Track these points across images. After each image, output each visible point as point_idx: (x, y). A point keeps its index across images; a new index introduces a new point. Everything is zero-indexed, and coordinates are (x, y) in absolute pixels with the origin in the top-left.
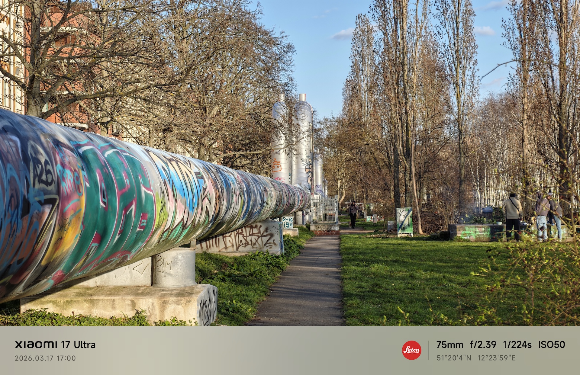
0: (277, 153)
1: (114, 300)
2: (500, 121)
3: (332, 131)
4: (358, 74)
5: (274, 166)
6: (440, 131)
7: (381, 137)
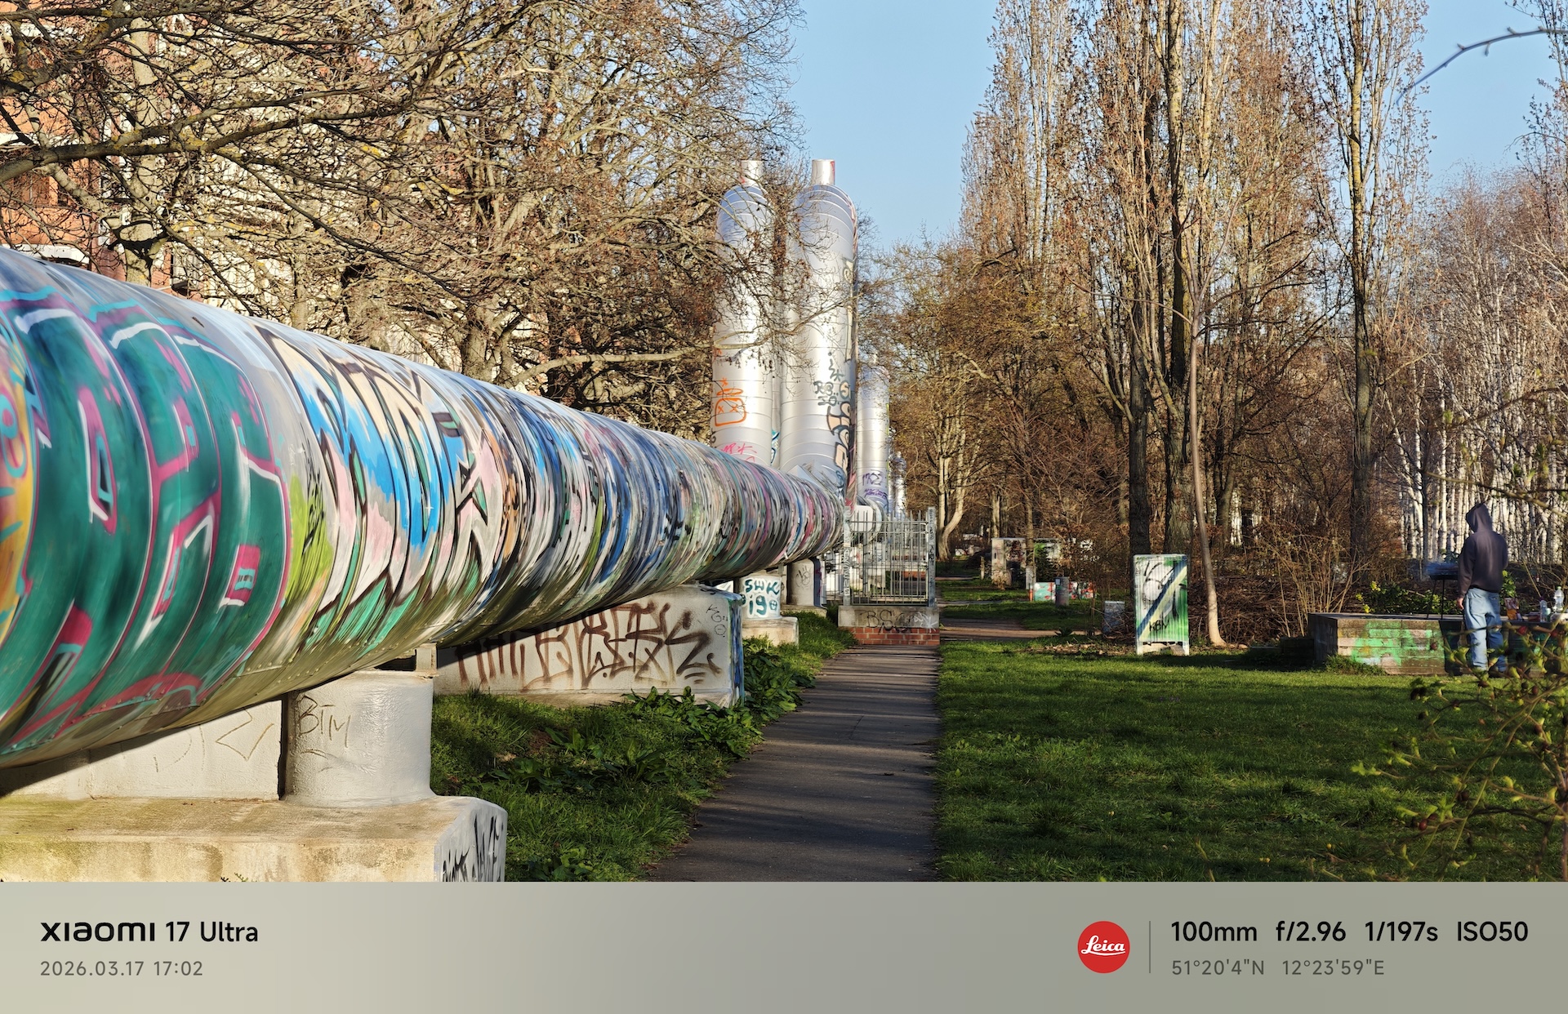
0: (730, 360)
1: (147, 848)
2: (1499, 265)
3: (924, 291)
4: (1014, 97)
5: (722, 404)
6: (1291, 298)
7: (1090, 315)
